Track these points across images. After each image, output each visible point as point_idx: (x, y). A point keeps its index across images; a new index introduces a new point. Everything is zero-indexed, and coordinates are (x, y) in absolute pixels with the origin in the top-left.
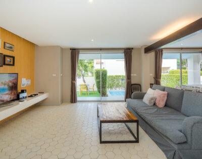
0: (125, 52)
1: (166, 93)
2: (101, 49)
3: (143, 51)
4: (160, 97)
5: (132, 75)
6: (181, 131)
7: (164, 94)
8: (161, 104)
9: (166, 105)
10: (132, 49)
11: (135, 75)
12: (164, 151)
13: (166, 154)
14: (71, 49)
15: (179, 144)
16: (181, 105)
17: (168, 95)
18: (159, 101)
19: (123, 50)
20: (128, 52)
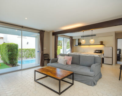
1: (72, 57)
2: (22, 27)
4: (69, 59)
5: (44, 48)
8: (70, 63)
9: (72, 63)
10: (44, 31)
11: (45, 48)
18: (69, 61)
19: (39, 31)
20: (42, 33)
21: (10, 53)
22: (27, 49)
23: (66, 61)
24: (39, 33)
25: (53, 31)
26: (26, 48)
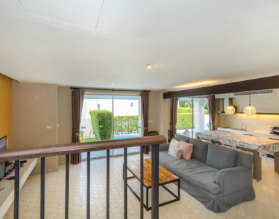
0: (142, 95)
1: (192, 145)
2: (113, 90)
3: (162, 96)
4: (186, 149)
5: (149, 121)
6: (215, 183)
7: (190, 146)
8: (188, 156)
9: (193, 157)
10: (150, 91)
12: (203, 202)
13: (204, 205)
14: (72, 88)
15: (217, 194)
16: (206, 156)
17: (194, 147)
18: (186, 153)
19: (140, 93)
20: (145, 95)
21: (101, 126)
22: (129, 117)
23: (180, 151)
24: (139, 95)
25: (164, 90)
26: (128, 115)
